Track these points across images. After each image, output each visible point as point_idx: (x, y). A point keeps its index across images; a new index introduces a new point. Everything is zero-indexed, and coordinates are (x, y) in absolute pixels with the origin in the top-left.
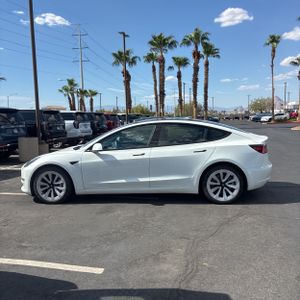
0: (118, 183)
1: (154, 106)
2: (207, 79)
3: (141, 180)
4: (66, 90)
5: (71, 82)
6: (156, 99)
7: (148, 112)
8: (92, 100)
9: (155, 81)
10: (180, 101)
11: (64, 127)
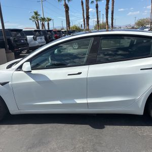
0: (54, 104)
1: (83, 25)
2: (113, 8)
3: (78, 101)
4: (34, 18)
5: (36, 13)
6: (84, 21)
7: (79, 29)
8: (48, 24)
9: (83, 10)
10: (98, 22)
11: (26, 40)
